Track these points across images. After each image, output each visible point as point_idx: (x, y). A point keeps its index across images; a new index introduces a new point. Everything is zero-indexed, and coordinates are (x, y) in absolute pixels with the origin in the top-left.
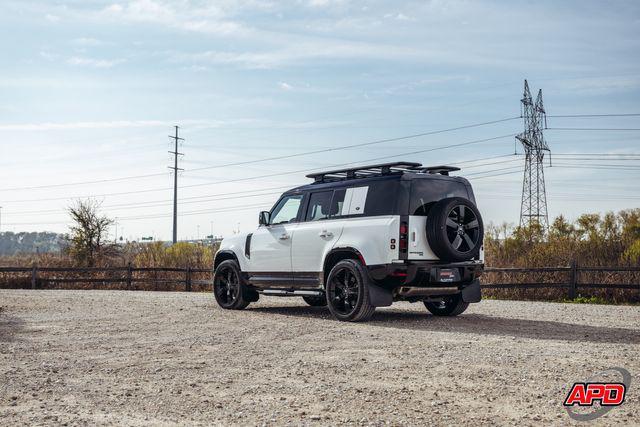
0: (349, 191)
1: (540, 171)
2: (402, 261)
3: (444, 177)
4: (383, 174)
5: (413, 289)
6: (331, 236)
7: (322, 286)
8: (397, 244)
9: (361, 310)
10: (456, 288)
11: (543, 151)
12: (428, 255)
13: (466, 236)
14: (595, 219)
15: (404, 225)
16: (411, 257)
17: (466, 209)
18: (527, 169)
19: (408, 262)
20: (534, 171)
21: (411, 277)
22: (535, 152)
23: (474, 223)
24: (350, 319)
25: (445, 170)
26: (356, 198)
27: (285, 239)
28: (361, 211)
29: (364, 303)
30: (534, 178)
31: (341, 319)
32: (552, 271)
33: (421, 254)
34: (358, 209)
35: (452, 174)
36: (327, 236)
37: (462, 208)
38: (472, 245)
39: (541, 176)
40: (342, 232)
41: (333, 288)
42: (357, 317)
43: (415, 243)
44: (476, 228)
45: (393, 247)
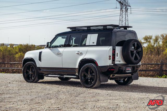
0: (89, 36)
1: (126, 16)
2: (113, 65)
3: (126, 30)
4: (104, 29)
5: (116, 75)
6: (81, 54)
7: (77, 74)
8: (111, 58)
9: (96, 84)
10: (130, 75)
11: (128, 7)
12: (122, 62)
13: (137, 55)
14: (150, 38)
15: (114, 50)
16: (116, 63)
17: (137, 44)
18: (121, 15)
19: (115, 65)
20: (124, 16)
21: (116, 71)
22: (124, 7)
23: (140, 50)
24: (91, 87)
25: (125, 28)
26: (92, 38)
27: (59, 54)
28: (95, 44)
29: (97, 81)
30: (124, 19)
31: (87, 87)
32: (152, 64)
33: (120, 61)
34: (93, 43)
35: (128, 29)
36: (80, 54)
37: (136, 43)
38: (139, 58)
39: (127, 18)
40: (87, 52)
41: (83, 75)
42: (94, 87)
43: (118, 57)
44: (140, 51)
45: (110, 59)
